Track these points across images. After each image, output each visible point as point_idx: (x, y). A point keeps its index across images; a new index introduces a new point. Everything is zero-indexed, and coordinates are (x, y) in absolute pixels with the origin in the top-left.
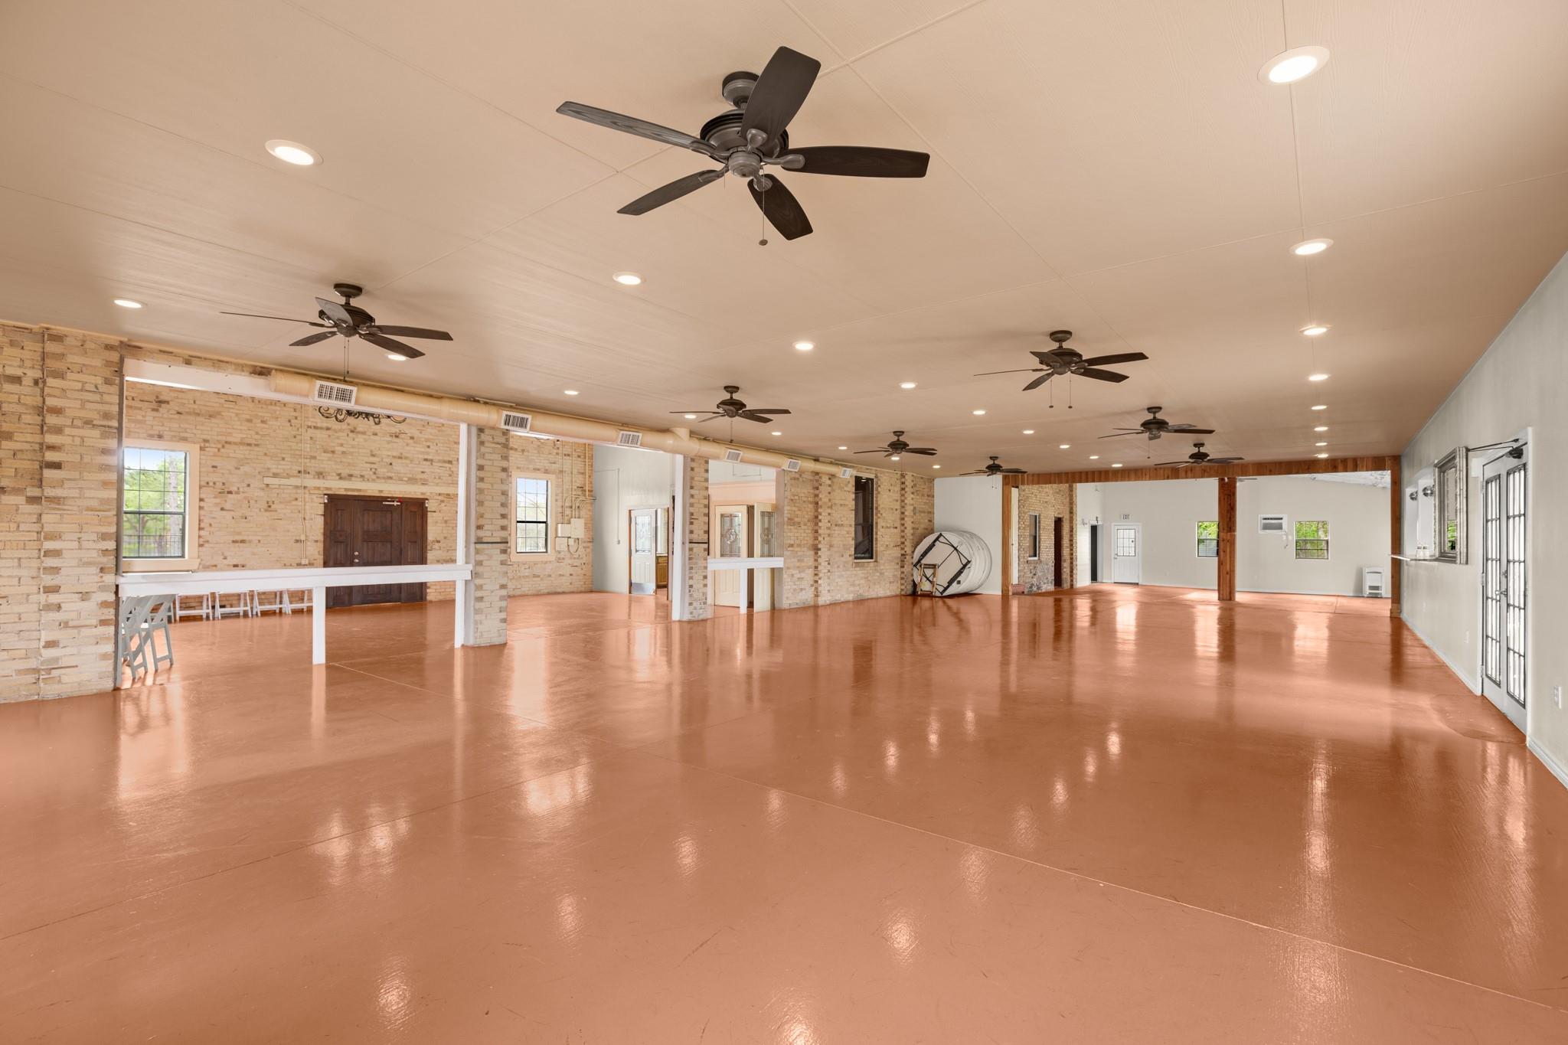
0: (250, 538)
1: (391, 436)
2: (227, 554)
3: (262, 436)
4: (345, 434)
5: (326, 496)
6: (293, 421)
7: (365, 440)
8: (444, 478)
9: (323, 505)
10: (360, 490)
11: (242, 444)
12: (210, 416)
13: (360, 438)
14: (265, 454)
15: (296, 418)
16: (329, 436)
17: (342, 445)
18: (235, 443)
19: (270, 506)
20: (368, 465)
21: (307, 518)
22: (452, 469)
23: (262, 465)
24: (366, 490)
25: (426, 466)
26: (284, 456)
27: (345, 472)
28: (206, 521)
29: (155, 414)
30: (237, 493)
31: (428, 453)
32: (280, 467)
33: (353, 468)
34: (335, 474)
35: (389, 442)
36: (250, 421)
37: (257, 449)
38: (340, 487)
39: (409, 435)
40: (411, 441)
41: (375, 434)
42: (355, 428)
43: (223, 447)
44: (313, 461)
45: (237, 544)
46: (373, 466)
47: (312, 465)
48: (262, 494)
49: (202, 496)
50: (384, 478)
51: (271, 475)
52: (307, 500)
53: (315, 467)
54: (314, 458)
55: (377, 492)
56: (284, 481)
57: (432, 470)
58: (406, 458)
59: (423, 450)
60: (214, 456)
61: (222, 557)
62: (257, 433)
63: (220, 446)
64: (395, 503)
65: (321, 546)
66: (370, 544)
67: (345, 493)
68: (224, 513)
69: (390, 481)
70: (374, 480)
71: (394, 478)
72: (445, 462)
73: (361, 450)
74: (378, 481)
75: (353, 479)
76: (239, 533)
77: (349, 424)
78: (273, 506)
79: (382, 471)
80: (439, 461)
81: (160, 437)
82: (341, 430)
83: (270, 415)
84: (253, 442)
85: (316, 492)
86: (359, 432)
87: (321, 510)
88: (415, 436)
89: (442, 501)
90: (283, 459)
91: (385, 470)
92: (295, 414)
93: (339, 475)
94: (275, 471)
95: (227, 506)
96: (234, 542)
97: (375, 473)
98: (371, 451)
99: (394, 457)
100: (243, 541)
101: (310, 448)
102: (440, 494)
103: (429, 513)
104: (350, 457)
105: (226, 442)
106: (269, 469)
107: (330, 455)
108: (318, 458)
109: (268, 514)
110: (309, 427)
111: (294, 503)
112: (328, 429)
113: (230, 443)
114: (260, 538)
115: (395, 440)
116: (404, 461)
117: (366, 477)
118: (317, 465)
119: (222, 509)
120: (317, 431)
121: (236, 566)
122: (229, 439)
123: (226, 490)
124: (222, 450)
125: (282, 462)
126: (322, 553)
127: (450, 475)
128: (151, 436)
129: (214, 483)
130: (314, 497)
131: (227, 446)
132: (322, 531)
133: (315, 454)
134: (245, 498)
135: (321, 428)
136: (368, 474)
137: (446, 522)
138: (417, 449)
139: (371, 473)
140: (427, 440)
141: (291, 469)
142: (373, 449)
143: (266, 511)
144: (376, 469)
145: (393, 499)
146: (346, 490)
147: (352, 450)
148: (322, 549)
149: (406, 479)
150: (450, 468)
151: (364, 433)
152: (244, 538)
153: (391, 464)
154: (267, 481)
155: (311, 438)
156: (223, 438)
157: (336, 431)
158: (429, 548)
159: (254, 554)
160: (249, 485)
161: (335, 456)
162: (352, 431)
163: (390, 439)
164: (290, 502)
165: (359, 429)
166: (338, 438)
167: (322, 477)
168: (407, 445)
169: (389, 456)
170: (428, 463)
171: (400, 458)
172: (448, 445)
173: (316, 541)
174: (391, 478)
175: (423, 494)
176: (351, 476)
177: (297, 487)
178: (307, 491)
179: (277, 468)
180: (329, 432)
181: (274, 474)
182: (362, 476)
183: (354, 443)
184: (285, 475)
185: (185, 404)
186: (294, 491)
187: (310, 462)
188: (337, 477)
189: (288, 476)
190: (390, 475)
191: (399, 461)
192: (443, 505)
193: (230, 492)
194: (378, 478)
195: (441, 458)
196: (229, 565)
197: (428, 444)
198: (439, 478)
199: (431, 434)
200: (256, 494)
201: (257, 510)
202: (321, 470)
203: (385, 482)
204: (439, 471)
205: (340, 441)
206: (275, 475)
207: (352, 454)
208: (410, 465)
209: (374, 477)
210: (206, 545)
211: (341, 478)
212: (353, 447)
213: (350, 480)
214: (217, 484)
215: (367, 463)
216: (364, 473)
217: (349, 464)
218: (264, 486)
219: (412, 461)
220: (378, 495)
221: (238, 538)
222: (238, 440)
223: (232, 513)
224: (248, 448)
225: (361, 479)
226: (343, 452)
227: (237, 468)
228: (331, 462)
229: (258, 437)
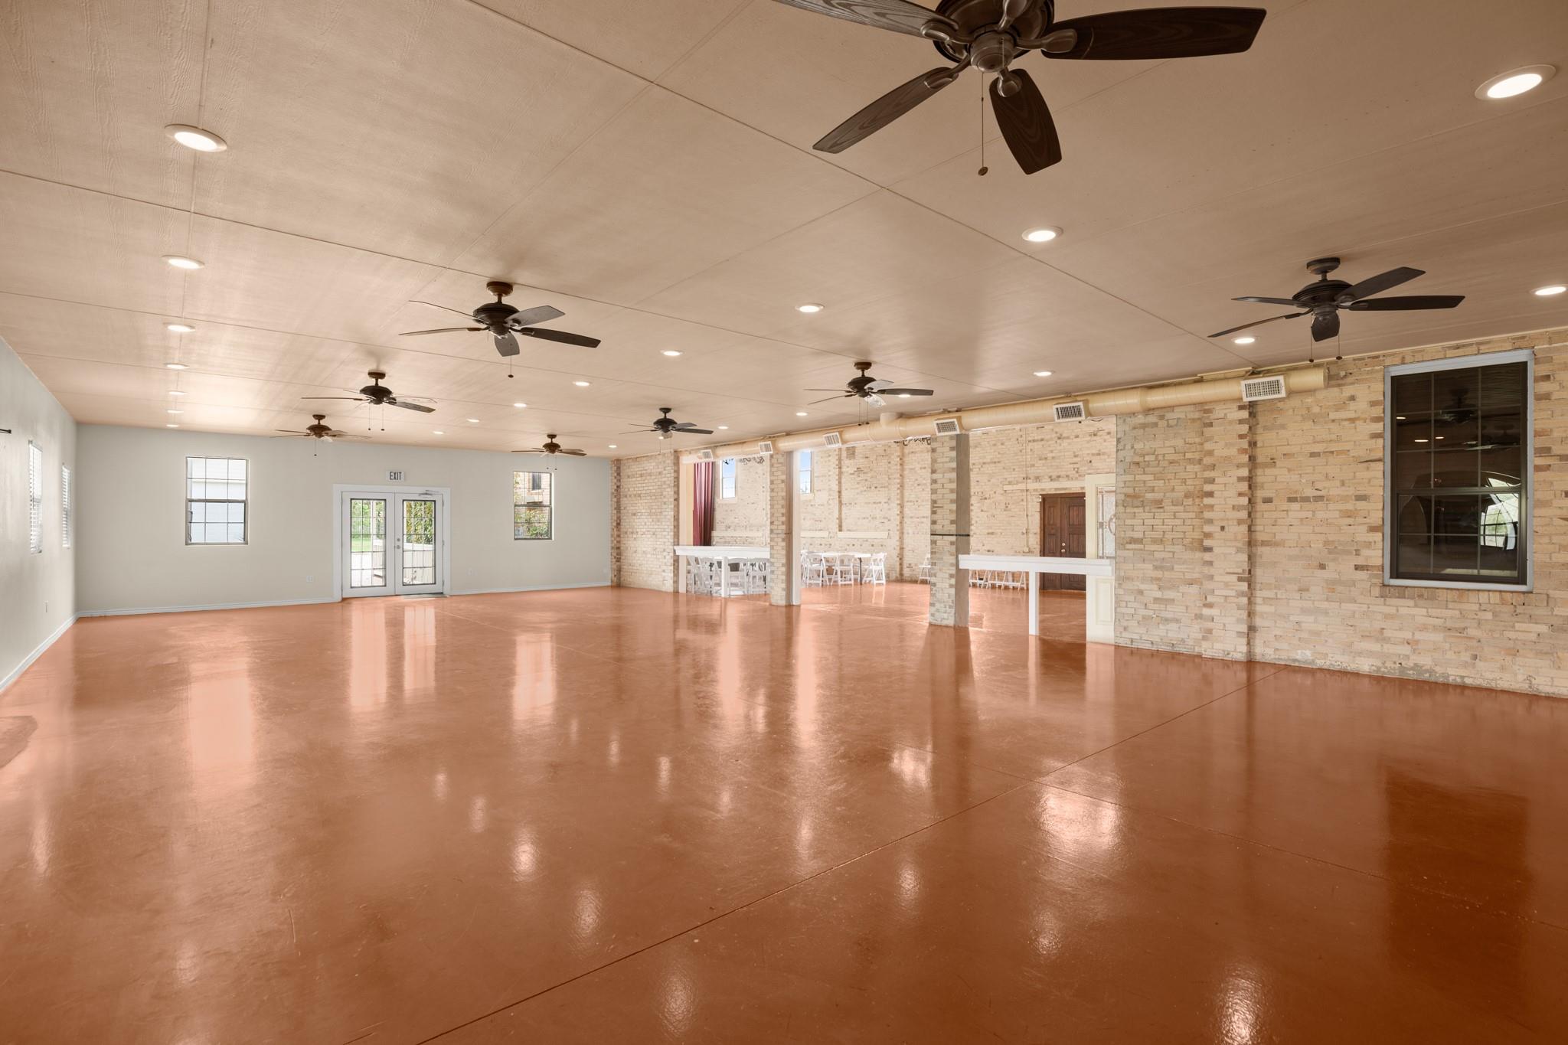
1: (1090, 435)
2: (984, 542)
3: (1003, 454)
4: (1054, 442)
5: (1041, 496)
6: (1020, 439)
7: (1069, 444)
9: (1039, 504)
10: (1066, 489)
11: (991, 462)
12: (976, 447)
13: (1065, 443)
14: (1004, 468)
15: (1021, 436)
16: (1043, 446)
17: (1052, 452)
18: (988, 463)
19: (1007, 507)
20: (1072, 466)
21: (1029, 514)
23: (1002, 477)
24: (1070, 489)
26: (1015, 467)
27: (1055, 475)
30: (989, 498)
33: (1060, 470)
34: (1047, 477)
35: (1088, 442)
36: (995, 445)
37: (999, 465)
38: (1051, 487)
39: (1106, 431)
40: (1109, 436)
41: (1077, 437)
42: (1061, 435)
44: (1032, 468)
46: (1075, 466)
47: (1032, 472)
48: (1002, 498)
51: (1007, 483)
52: (1029, 500)
53: (1034, 473)
54: (1033, 465)
55: (1079, 488)
56: (1015, 487)
58: (1104, 454)
60: (978, 474)
62: (999, 453)
65: (1038, 537)
66: (1075, 536)
67: (1054, 492)
70: (1076, 478)
73: (1066, 454)
75: (1060, 479)
76: (991, 528)
77: (1056, 433)
78: (1009, 507)
82: (1051, 439)
84: (996, 460)
85: (1035, 493)
86: (1064, 438)
87: (1037, 508)
90: (1014, 469)
91: (1086, 468)
92: (1021, 433)
93: (1050, 477)
94: (1009, 480)
95: (985, 509)
96: (988, 534)
97: (1077, 472)
98: (1074, 452)
99: (1093, 455)
100: (992, 533)
101: (1031, 458)
104: (1058, 461)
105: (984, 463)
106: (1006, 479)
107: (1044, 461)
108: (1036, 465)
109: (1006, 513)
110: (1030, 441)
111: (1021, 503)
112: (1042, 440)
114: (1001, 531)
115: (1095, 438)
116: (1102, 457)
117: (1071, 476)
118: (1035, 471)
119: (982, 511)
120: (1035, 443)
121: (989, 551)
122: (985, 461)
123: (984, 497)
124: (982, 469)
125: (1013, 473)
126: (1039, 543)
130: (1034, 497)
132: (1039, 525)
133: (1032, 463)
134: (993, 502)
135: (1037, 441)
136: (1072, 473)
139: (1074, 472)
141: (1019, 477)
142: (1075, 450)
143: (1005, 510)
144: (1078, 468)
146: (1056, 489)
147: (1059, 454)
148: (1039, 540)
151: (1068, 438)
153: (1091, 462)
154: (1006, 488)
155: (1031, 450)
156: (981, 461)
157: (1048, 441)
159: (998, 543)
160: (995, 493)
161: (1048, 461)
162: (1059, 438)
163: (1089, 438)
164: (1019, 502)
165: (1064, 435)
166: (1049, 446)
167: (1038, 480)
168: (1105, 441)
169: (1088, 454)
171: (1099, 454)
173: (1035, 534)
176: (1059, 477)
177: (1022, 491)
178: (1028, 493)
179: (1011, 477)
180: (1043, 443)
181: (1009, 482)
182: (1067, 476)
183: (1062, 448)
184: (1015, 482)
186: (1021, 494)
188: (1049, 480)
189: (1018, 483)
191: (1098, 457)
193: (986, 498)
194: (1080, 476)
196: (985, 550)
200: (999, 498)
201: (1000, 510)
202: (1038, 475)
205: (1051, 449)
206: (1010, 483)
207: (1059, 457)
208: (1107, 460)
209: (1077, 475)
211: (1051, 480)
212: (1060, 451)
213: (1058, 481)
215: (1071, 464)
216: (1068, 473)
217: (1057, 467)
218: (1003, 492)
219: (1109, 456)
220: (1080, 491)
221: (990, 531)
222: (989, 460)
223: (986, 514)
224: (994, 465)
225: (1067, 479)
226: (1053, 458)
227: (989, 481)
228: (1044, 468)
229: (999, 456)
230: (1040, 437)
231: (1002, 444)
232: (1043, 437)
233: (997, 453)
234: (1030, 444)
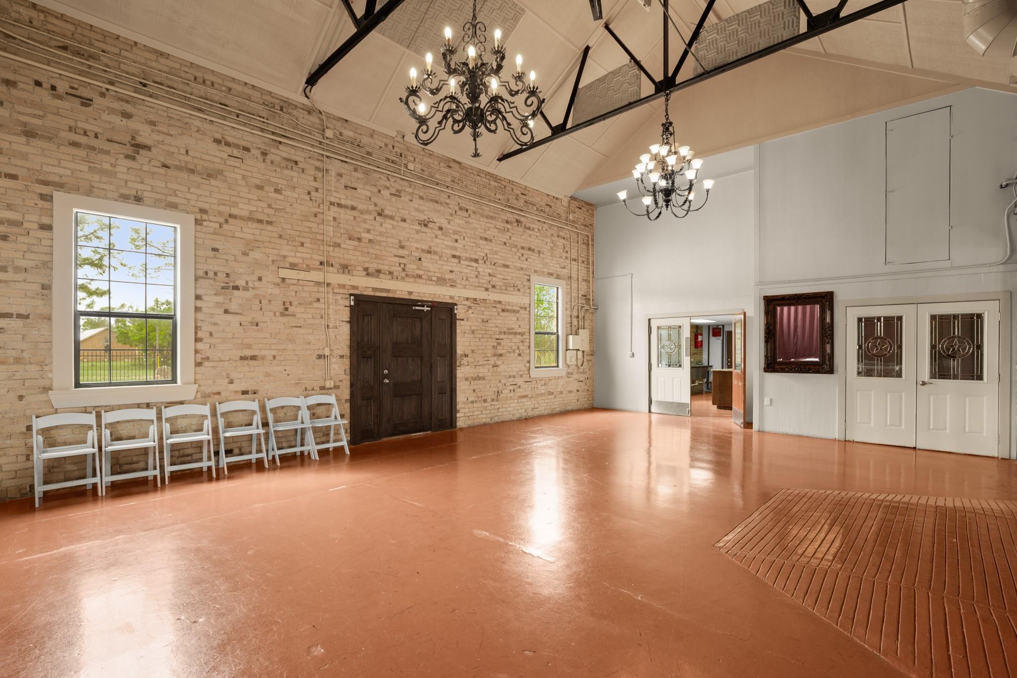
0: (263, 352)
1: (419, 224)
2: (233, 376)
3: (276, 210)
4: (372, 217)
5: (352, 297)
6: (313, 194)
7: (394, 227)
8: (471, 280)
9: (348, 309)
10: (388, 291)
11: (250, 219)
12: (209, 176)
13: (388, 224)
14: (280, 237)
15: (317, 190)
16: (355, 218)
17: (368, 231)
18: (242, 218)
19: (286, 309)
20: (397, 259)
21: (331, 326)
22: (479, 269)
23: (276, 252)
24: (395, 291)
25: (453, 264)
26: (303, 240)
27: (372, 267)
28: (206, 328)
29: (129, 163)
30: (246, 289)
31: (456, 249)
32: (298, 255)
33: (381, 262)
34: (362, 269)
35: (418, 232)
36: (260, 188)
37: (270, 228)
38: (368, 285)
39: (438, 224)
40: (439, 232)
41: (404, 220)
42: (383, 210)
43: (227, 221)
44: (337, 249)
45: (246, 362)
46: (402, 261)
47: (336, 256)
48: (276, 291)
49: (200, 292)
50: (413, 276)
51: (288, 266)
52: (331, 301)
53: (339, 258)
54: (339, 245)
55: (407, 293)
56: (302, 275)
57: (460, 270)
58: (435, 253)
59: (451, 244)
60: (214, 233)
61: (227, 380)
62: (270, 206)
63: (222, 220)
64: (426, 309)
65: (347, 362)
66: (399, 359)
67: (372, 294)
68: (229, 317)
69: (421, 281)
70: (403, 279)
71: (423, 277)
72: (471, 260)
73: (389, 239)
74: (407, 279)
75: (381, 276)
76: (249, 346)
77: (376, 205)
78: (291, 309)
79: (412, 267)
80: (467, 259)
81: (138, 199)
82: (368, 212)
83: (285, 182)
84: (265, 218)
85: (341, 291)
86: (386, 216)
87: (346, 315)
88: (444, 226)
89: (470, 307)
90: (302, 244)
91: (415, 267)
92: (315, 185)
93: (366, 269)
94: (291, 260)
95: (233, 307)
96: (243, 358)
97: (404, 270)
98: (400, 242)
99: (423, 250)
100: (253, 358)
101: (334, 232)
102: (467, 299)
103: (457, 321)
104: (378, 247)
105: (230, 216)
106: (285, 257)
107: (356, 243)
108: (342, 246)
109: (285, 319)
110: (332, 204)
111: (316, 305)
112: (353, 208)
113: (233, 216)
114: (275, 353)
115: (424, 229)
116: (433, 256)
117: (395, 274)
118: (341, 256)
119: (226, 312)
120: (342, 211)
121: (245, 393)
122: (234, 211)
123: (231, 284)
124: (225, 226)
125: (300, 249)
126: (348, 372)
127: (477, 277)
128: (125, 197)
129: (215, 274)
130: (339, 297)
131: (231, 220)
132: (348, 343)
133: (338, 241)
134: (256, 296)
135: (346, 207)
136: (397, 269)
137: (473, 332)
138: (445, 243)
139: (400, 269)
140: (455, 233)
141: (311, 258)
142: (401, 238)
143: (282, 315)
144: (405, 265)
145: (423, 303)
146: (374, 289)
147: (379, 238)
148: (348, 367)
149: (434, 279)
150: (476, 268)
151: (392, 218)
152: (256, 353)
153: (420, 259)
154: (284, 273)
155: (335, 219)
156: (226, 210)
157: (362, 213)
158: (458, 364)
159: (268, 375)
160: (260, 279)
161: (362, 244)
162: (380, 214)
163: (418, 228)
164: (311, 303)
165: (387, 212)
166: (365, 221)
167: (346, 271)
168: (436, 237)
169: (417, 248)
170: (456, 261)
171: (429, 252)
172: (474, 241)
173: (342, 357)
174: (420, 277)
175: (451, 298)
176: (379, 271)
177: (318, 284)
178: (330, 290)
179: (295, 257)
180: (354, 213)
181: (291, 264)
182: (391, 273)
183: (383, 229)
184: (305, 266)
185: (173, 153)
186: (316, 289)
187: (333, 251)
188: (365, 273)
189: (308, 269)
190: (420, 272)
191: (428, 256)
192: (470, 311)
193: (236, 288)
194: (407, 275)
195: (468, 255)
196: (236, 392)
197: (456, 237)
198: (467, 280)
199: (459, 225)
200: (269, 291)
201: (271, 314)
202: (346, 262)
203: (415, 282)
204: (466, 271)
206: (293, 266)
207: (379, 243)
208: (439, 262)
209: (403, 274)
210: (206, 364)
211: (368, 274)
212: (381, 234)
213: (378, 277)
214: (219, 274)
215: (395, 256)
216: (392, 269)
217: (377, 257)
218: (279, 281)
219: (440, 257)
220: (408, 297)
221: (248, 353)
222: (245, 214)
223: (239, 318)
224: (259, 226)
225: (390, 277)
226: (370, 241)
227: (245, 254)
228: (357, 253)
229: (271, 212)
230: (349, 203)
231: (277, 191)
232: (355, 205)
233: (265, 205)
234: (333, 208)
